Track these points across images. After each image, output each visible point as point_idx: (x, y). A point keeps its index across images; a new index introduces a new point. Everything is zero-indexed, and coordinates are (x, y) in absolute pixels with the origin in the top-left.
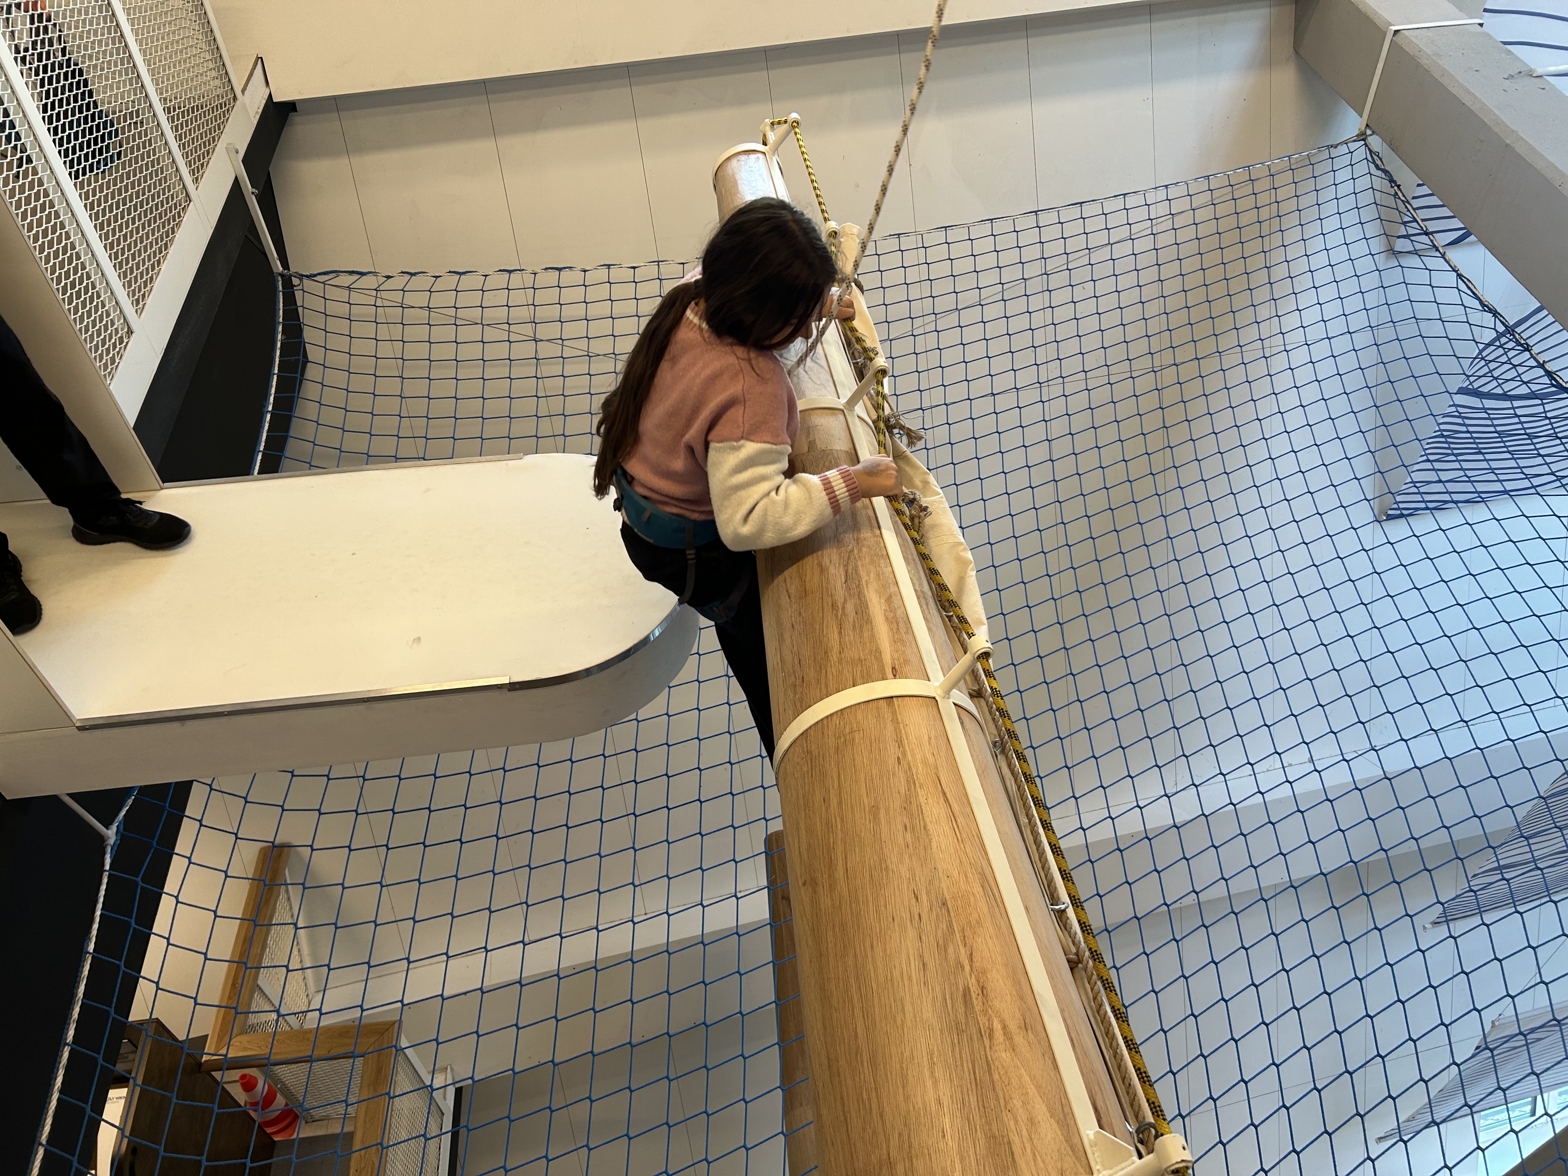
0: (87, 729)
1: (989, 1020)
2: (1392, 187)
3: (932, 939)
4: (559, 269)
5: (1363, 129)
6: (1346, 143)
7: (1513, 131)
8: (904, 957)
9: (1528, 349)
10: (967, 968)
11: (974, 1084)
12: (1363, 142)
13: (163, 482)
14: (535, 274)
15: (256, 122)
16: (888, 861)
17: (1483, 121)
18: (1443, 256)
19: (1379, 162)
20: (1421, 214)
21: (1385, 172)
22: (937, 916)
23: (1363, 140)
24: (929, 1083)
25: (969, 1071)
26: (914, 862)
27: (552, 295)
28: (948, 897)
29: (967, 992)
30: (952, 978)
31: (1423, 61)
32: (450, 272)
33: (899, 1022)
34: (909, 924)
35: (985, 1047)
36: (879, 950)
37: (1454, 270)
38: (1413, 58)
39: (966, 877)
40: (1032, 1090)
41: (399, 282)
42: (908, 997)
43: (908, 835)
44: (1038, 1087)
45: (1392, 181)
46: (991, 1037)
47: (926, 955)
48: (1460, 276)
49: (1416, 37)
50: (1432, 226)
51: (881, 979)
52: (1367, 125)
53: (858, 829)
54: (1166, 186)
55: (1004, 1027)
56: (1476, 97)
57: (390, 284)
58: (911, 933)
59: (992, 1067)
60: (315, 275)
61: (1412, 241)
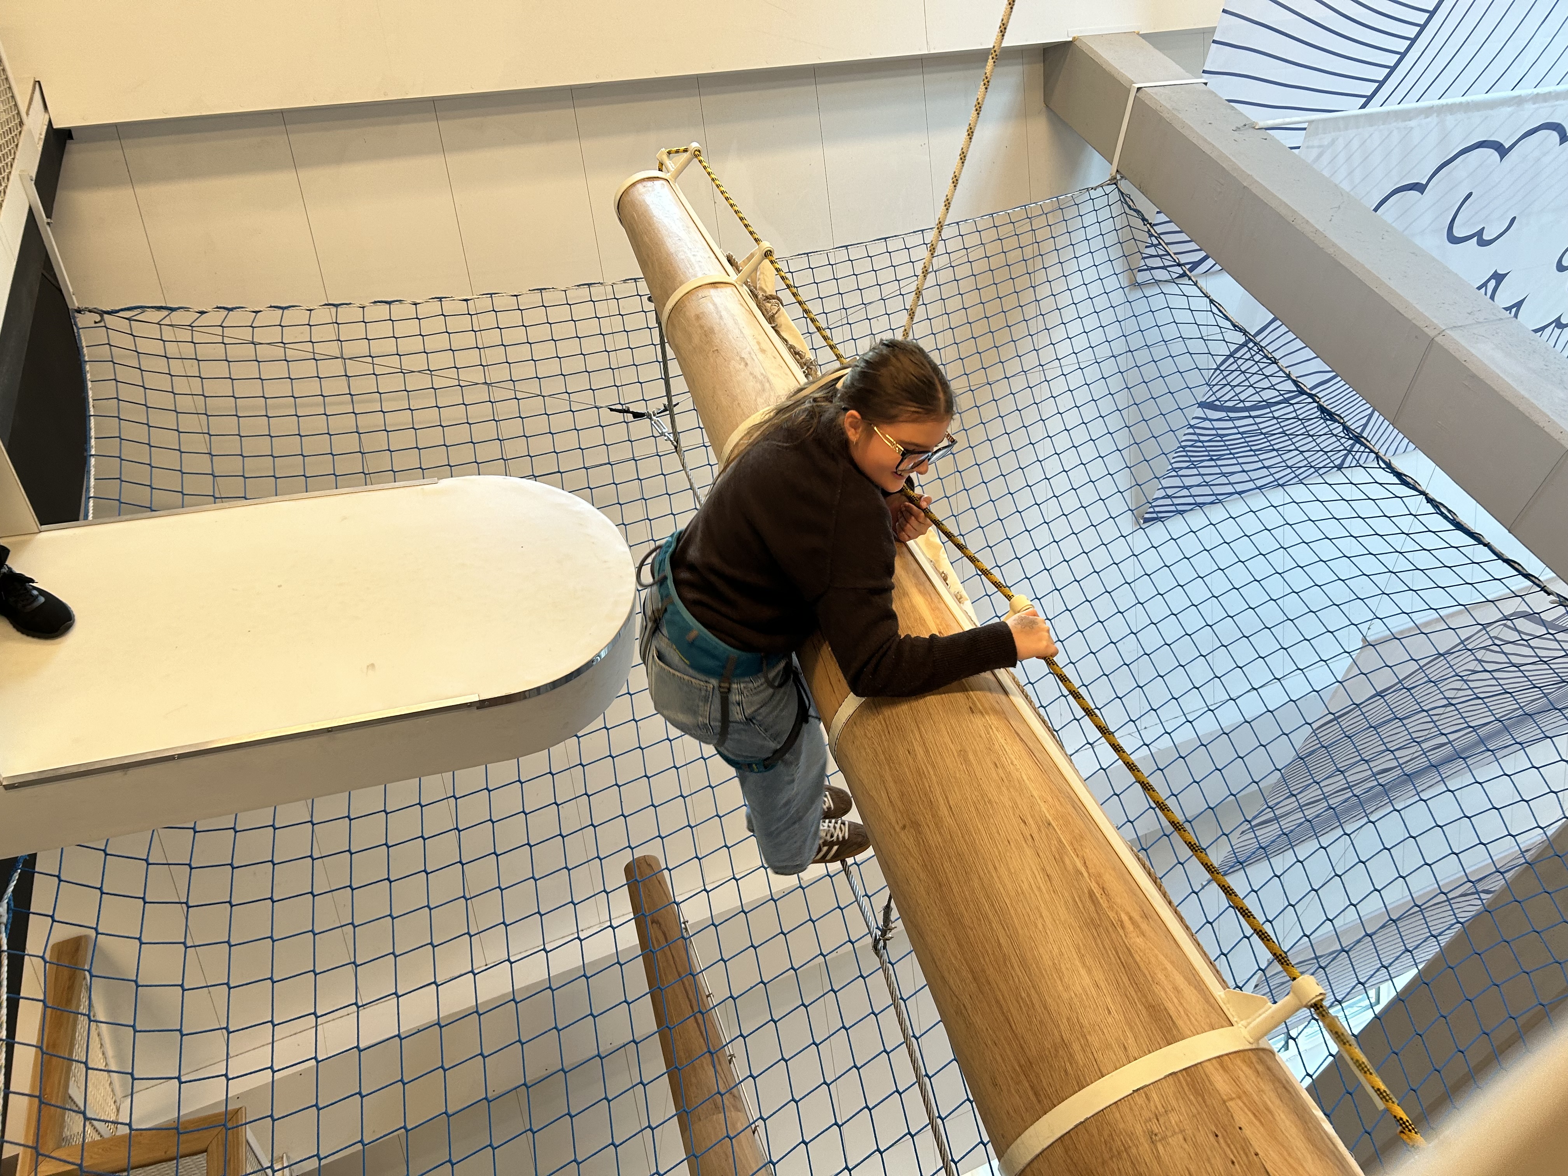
0: (17, 787)
1: (1117, 914)
2: (1144, 225)
3: (1048, 853)
4: (389, 303)
5: (1114, 174)
6: (1101, 186)
7: (1249, 175)
8: (1028, 872)
9: (1275, 362)
10: (1086, 874)
11: (1121, 967)
12: (1114, 186)
13: (41, 525)
14: (363, 307)
15: (40, 149)
16: (989, 795)
17: (1224, 168)
18: (1196, 284)
19: (1131, 203)
20: (1172, 249)
21: (1135, 210)
22: (1047, 835)
23: (1115, 184)
24: (1083, 972)
25: (1114, 957)
26: (1013, 793)
27: (386, 329)
28: (1050, 819)
29: (1091, 894)
30: (1076, 883)
31: (1165, 115)
32: (271, 307)
33: (1040, 926)
34: (1025, 845)
35: (1121, 936)
36: (1003, 871)
37: (1206, 296)
38: (1155, 112)
39: (1059, 800)
40: (1169, 967)
41: (216, 317)
42: (1042, 905)
43: (1000, 771)
44: (1172, 963)
45: (1144, 219)
46: (1123, 927)
47: (1048, 868)
48: (1212, 301)
49: (1156, 94)
50: (1183, 259)
51: (1013, 894)
52: (1117, 171)
53: (952, 772)
54: (957, 223)
55: (1131, 918)
56: (1213, 146)
57: (204, 320)
58: (1029, 852)
59: (1132, 951)
60: (118, 311)
61: (1169, 271)
